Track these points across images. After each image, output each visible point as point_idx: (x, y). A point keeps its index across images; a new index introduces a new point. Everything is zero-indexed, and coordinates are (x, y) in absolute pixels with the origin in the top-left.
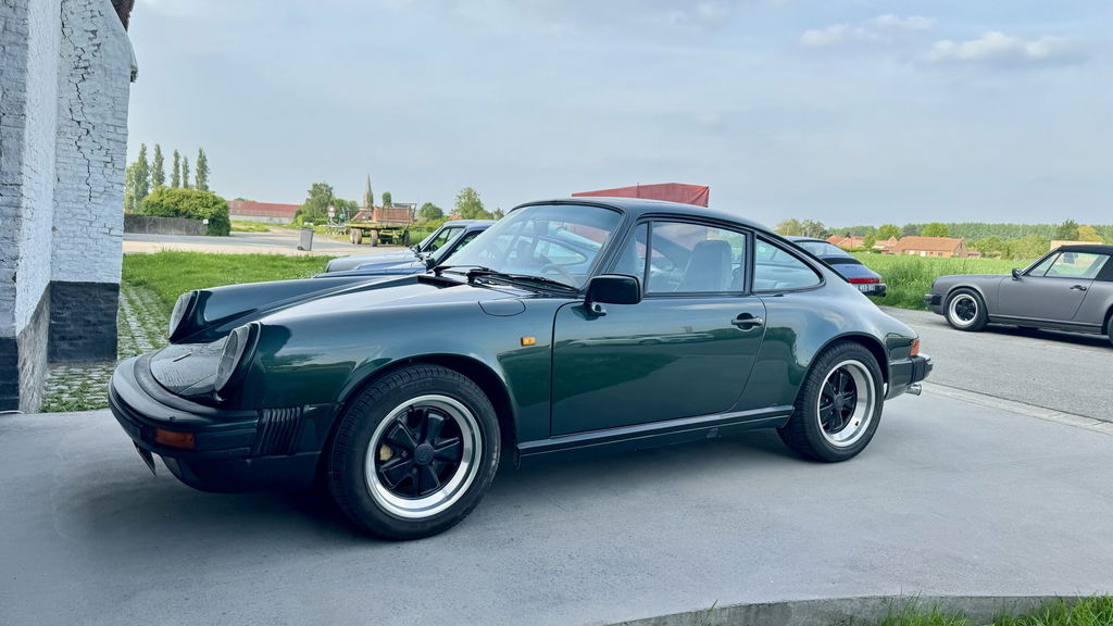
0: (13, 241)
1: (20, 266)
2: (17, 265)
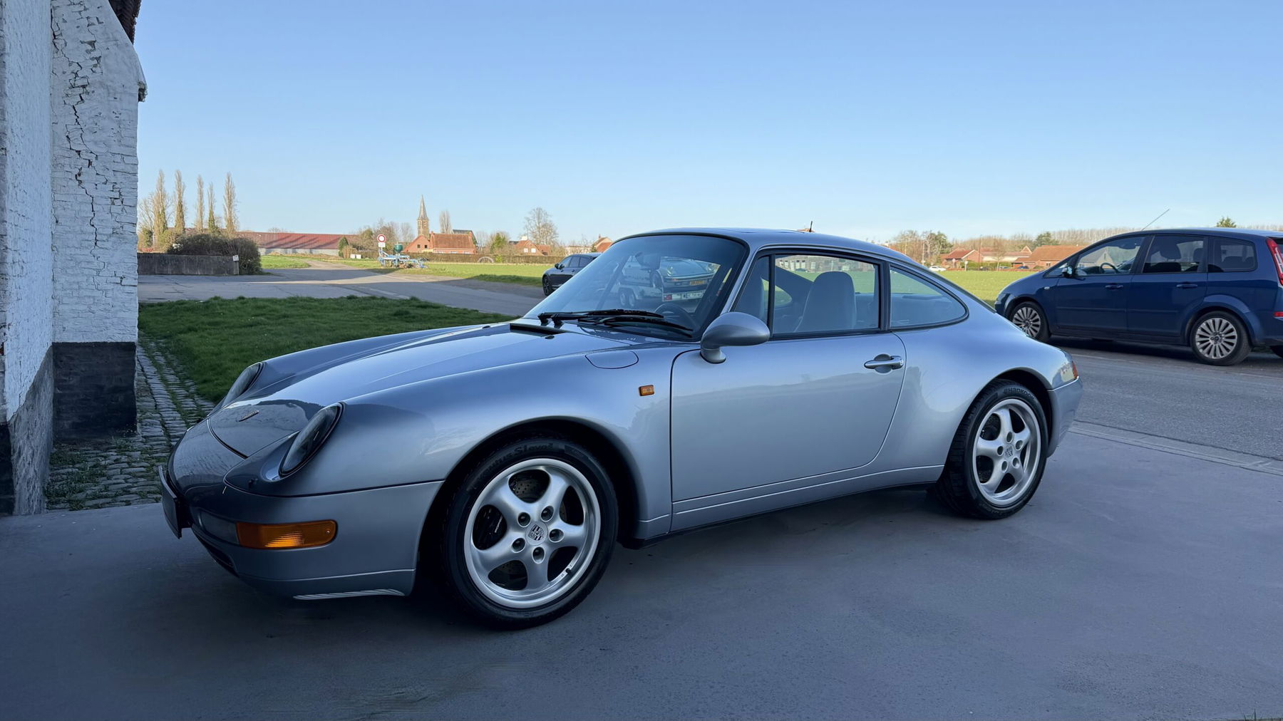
1: (8, 335)
2: (5, 334)
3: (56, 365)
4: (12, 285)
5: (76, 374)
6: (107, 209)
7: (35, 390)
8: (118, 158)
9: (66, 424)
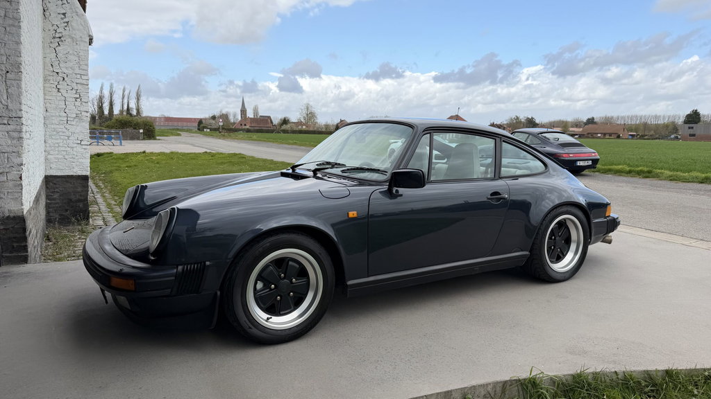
0: (19, 155)
1: (24, 170)
3: (47, 188)
4: (25, 142)
5: (57, 192)
6: (73, 103)
7: (37, 200)
8: (79, 76)
9: (53, 218)
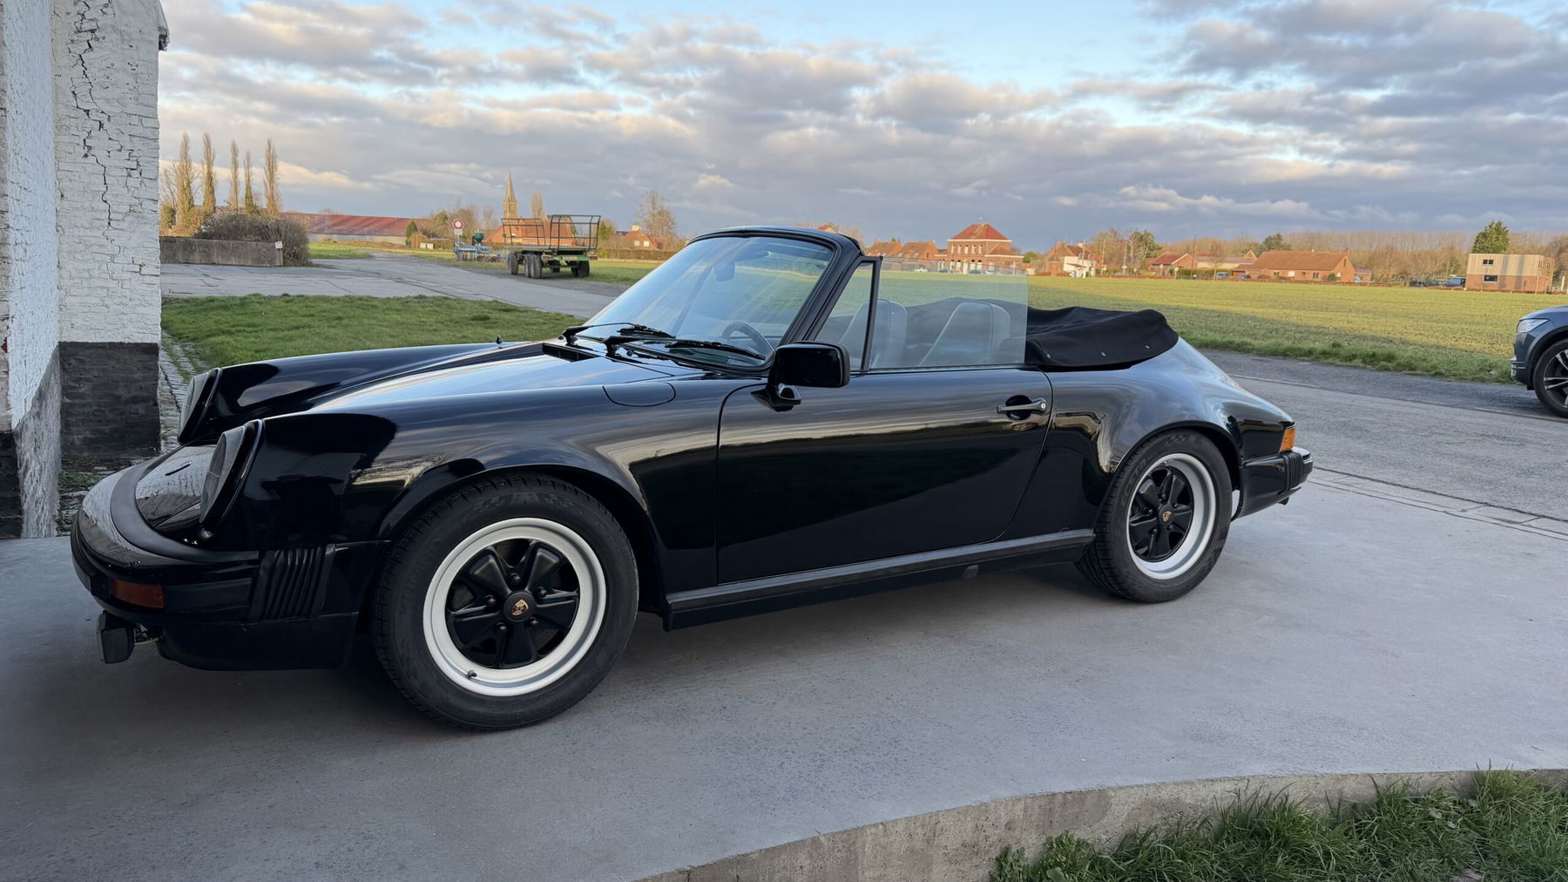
1: (11, 329)
2: (8, 328)
3: (63, 369)
4: (15, 269)
5: (88, 380)
6: (122, 180)
7: (41, 396)
8: (135, 120)
9: (77, 439)
